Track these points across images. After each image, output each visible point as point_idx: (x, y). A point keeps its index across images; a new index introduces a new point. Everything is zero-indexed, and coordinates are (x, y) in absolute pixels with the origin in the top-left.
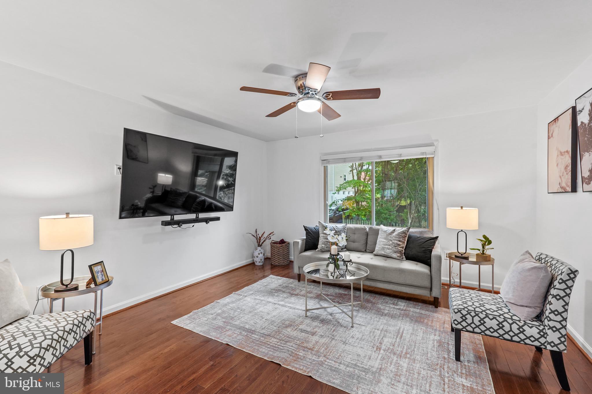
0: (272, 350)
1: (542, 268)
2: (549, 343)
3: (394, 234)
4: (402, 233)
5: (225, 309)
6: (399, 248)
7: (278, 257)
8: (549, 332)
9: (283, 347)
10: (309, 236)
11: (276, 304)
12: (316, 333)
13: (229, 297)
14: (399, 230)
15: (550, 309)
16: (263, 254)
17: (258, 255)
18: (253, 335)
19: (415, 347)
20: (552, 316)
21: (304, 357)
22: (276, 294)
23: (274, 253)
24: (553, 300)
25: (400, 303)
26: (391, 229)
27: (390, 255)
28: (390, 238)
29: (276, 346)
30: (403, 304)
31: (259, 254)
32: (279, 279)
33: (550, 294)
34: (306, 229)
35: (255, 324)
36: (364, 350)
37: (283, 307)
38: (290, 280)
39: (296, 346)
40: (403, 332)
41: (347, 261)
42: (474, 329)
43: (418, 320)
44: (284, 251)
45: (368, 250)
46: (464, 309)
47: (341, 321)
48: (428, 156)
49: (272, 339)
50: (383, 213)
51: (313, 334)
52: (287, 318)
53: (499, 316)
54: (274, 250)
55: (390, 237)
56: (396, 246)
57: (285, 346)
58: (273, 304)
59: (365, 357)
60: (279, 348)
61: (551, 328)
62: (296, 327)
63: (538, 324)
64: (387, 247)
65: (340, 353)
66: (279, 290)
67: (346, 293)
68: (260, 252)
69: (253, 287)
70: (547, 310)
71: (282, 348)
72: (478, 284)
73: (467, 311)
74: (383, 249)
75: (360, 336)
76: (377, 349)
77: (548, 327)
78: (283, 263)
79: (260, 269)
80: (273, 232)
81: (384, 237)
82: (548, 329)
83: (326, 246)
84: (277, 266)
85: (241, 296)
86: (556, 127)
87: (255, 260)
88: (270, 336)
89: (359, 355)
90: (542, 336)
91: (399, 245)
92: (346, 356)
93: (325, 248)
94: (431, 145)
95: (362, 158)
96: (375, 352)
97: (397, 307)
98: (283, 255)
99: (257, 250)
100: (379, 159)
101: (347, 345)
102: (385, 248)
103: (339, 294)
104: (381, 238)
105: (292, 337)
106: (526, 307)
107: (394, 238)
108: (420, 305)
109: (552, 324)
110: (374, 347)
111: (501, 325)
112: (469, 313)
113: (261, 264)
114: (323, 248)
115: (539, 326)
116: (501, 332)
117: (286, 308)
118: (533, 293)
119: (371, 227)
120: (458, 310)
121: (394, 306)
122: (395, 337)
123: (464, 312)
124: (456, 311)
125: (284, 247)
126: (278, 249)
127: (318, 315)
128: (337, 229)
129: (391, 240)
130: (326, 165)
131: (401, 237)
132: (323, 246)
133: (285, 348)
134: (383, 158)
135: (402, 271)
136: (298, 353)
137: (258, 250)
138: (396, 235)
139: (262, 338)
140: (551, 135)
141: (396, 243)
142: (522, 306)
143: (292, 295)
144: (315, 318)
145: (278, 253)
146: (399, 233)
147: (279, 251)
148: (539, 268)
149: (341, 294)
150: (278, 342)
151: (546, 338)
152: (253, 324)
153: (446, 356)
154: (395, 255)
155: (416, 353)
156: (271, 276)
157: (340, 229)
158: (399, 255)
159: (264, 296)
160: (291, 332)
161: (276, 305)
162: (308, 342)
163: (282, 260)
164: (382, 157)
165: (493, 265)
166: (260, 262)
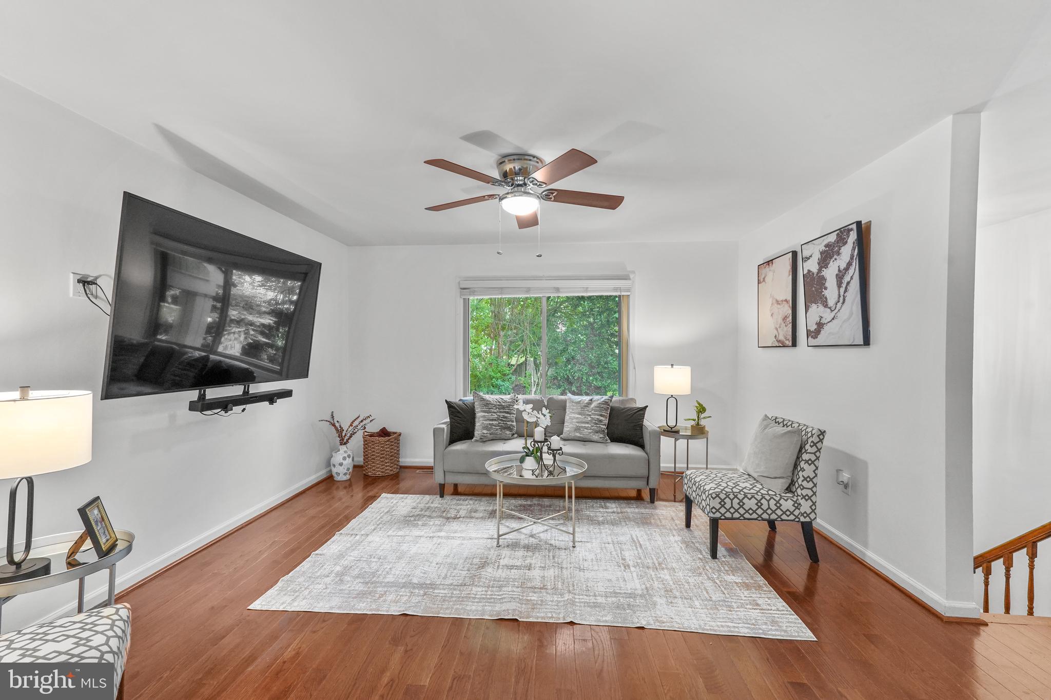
0: (487, 604)
1: (795, 431)
2: (802, 515)
3: (592, 406)
4: (603, 404)
5: (346, 562)
6: (602, 426)
7: (382, 461)
8: (802, 502)
9: (498, 595)
10: (456, 418)
11: (433, 537)
12: (533, 566)
13: (333, 542)
14: (598, 400)
15: (803, 476)
16: (351, 458)
17: (342, 461)
18: (436, 591)
19: (664, 555)
20: (805, 484)
21: (542, 601)
22: (420, 523)
23: (373, 455)
24: (806, 466)
25: (608, 504)
26: (586, 399)
27: (588, 437)
28: (587, 413)
29: (488, 597)
30: (613, 505)
31: (344, 459)
32: (402, 498)
33: (802, 460)
34: (450, 405)
35: (425, 573)
36: (610, 572)
37: (449, 541)
38: (424, 497)
39: (519, 589)
40: (638, 540)
41: (556, 450)
42: (732, 514)
43: (644, 522)
44: (392, 449)
45: (550, 433)
46: (721, 492)
47: (553, 542)
48: (623, 293)
49: (474, 589)
50: (494, 377)
51: (529, 568)
52: (470, 554)
53: (757, 493)
54: (373, 448)
55: (588, 411)
56: (597, 424)
57: (501, 593)
58: (428, 538)
59: (618, 580)
60: (494, 598)
61: (804, 497)
62: (497, 565)
63: (792, 496)
64: (583, 425)
65: (585, 583)
66: (419, 517)
67: (529, 503)
68: (346, 455)
69: (367, 517)
70: (799, 477)
71: (500, 597)
72: (674, 466)
73: (725, 494)
74: (577, 429)
75: (592, 556)
76: (625, 567)
77: (802, 497)
78: (391, 471)
79: (345, 488)
80: (370, 415)
81: (577, 411)
82: (802, 499)
83: (489, 432)
84: (379, 478)
85: (358, 537)
86: (770, 270)
87: (334, 470)
88: (465, 585)
89: (610, 580)
90: (797, 508)
91: (601, 421)
92: (596, 585)
93: (488, 435)
94: (626, 278)
95: (530, 290)
96: (625, 571)
97: (610, 510)
98: (391, 456)
99: (339, 451)
100: (556, 293)
101: (585, 571)
102: (582, 427)
103: (521, 506)
104: (572, 412)
105: (502, 579)
106: (779, 478)
107: (593, 412)
108: (633, 503)
109: (805, 492)
110: (620, 566)
111: (759, 504)
112: (728, 496)
113: (348, 477)
114: (486, 435)
115: (793, 497)
116: (760, 512)
117: (455, 541)
118: (787, 461)
119: (551, 398)
120: (716, 494)
121: (604, 510)
122: (634, 548)
123: (722, 496)
124: (714, 496)
125: (392, 442)
126: (382, 447)
127: (514, 541)
128: (504, 403)
129: (590, 415)
130: (467, 297)
131: (603, 409)
132: (485, 431)
133: (504, 596)
134: (562, 292)
135: (612, 458)
136: (529, 598)
137: (341, 451)
138: (596, 407)
139: (455, 592)
140: (762, 280)
141: (597, 419)
142: (776, 478)
143: (448, 519)
144: (514, 546)
145: (382, 454)
146: (600, 404)
147: (383, 451)
148: (793, 432)
149: (524, 506)
150: (486, 591)
151: (799, 509)
152: (422, 575)
153: (701, 556)
154: (595, 437)
155: (668, 560)
156: (384, 495)
157: (508, 402)
158: (601, 436)
159: (400, 529)
160: (495, 573)
161: (435, 539)
162: (530, 580)
163: (388, 466)
164: (561, 290)
165: (707, 438)
166: (345, 474)
